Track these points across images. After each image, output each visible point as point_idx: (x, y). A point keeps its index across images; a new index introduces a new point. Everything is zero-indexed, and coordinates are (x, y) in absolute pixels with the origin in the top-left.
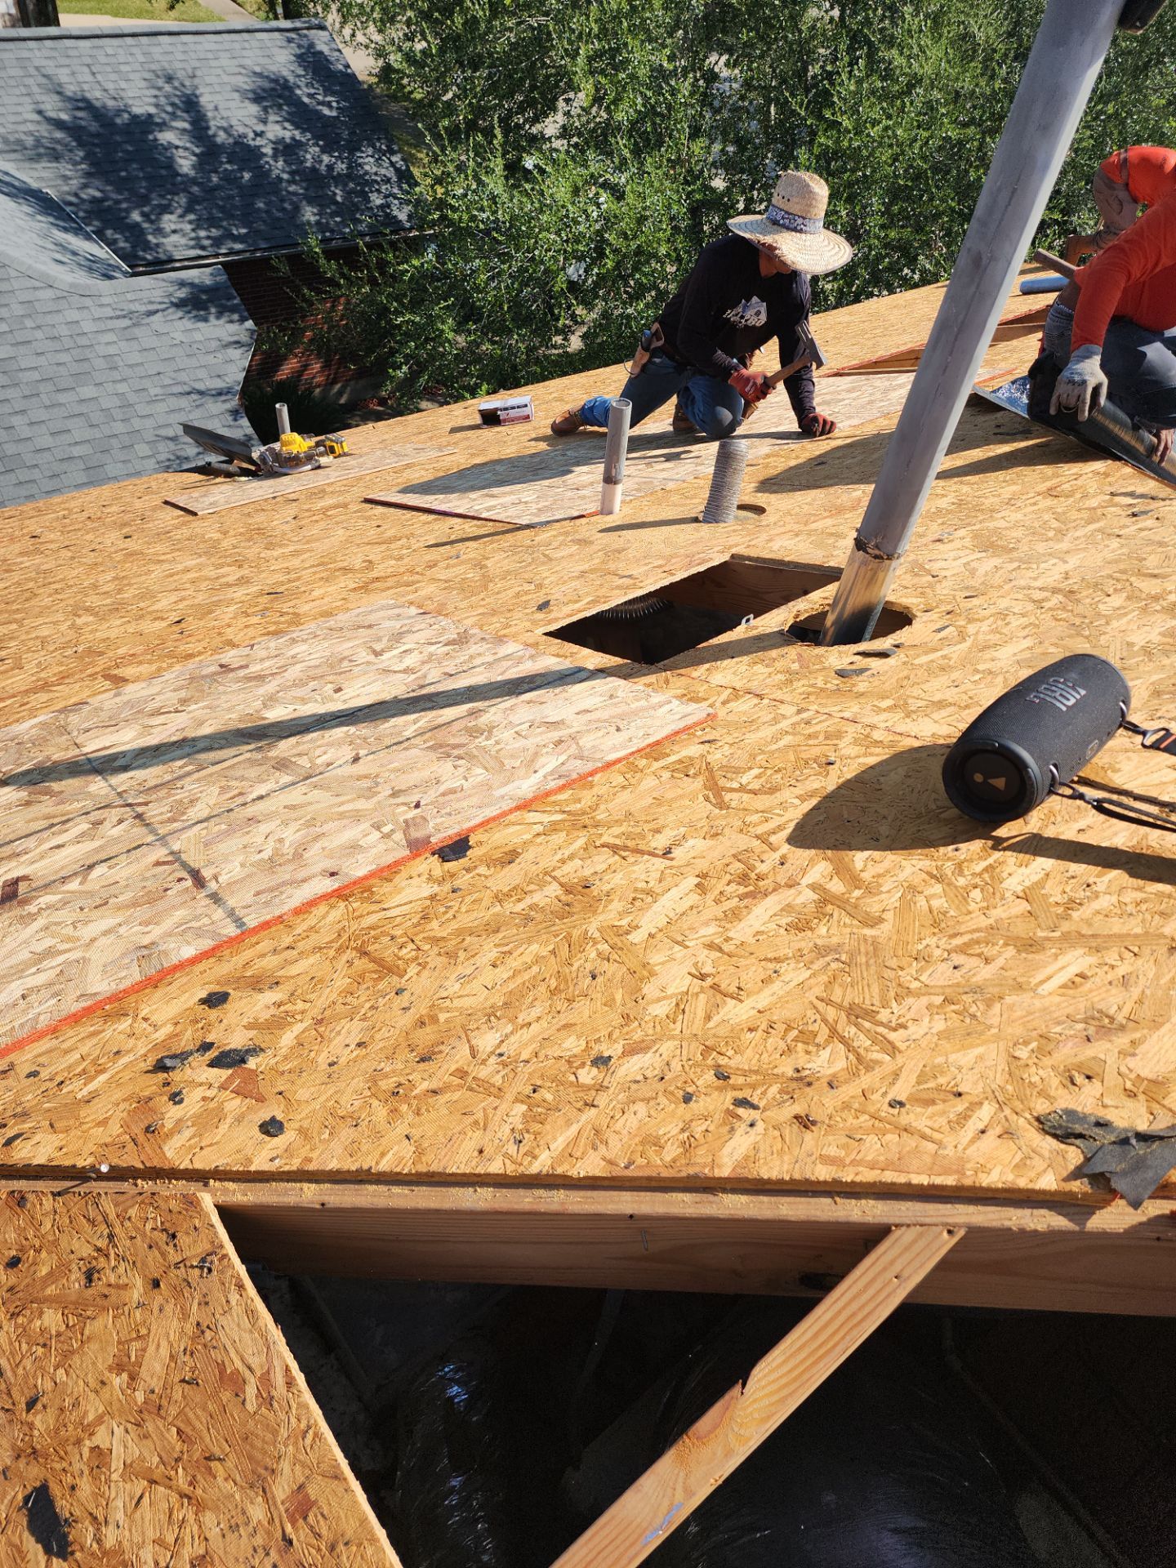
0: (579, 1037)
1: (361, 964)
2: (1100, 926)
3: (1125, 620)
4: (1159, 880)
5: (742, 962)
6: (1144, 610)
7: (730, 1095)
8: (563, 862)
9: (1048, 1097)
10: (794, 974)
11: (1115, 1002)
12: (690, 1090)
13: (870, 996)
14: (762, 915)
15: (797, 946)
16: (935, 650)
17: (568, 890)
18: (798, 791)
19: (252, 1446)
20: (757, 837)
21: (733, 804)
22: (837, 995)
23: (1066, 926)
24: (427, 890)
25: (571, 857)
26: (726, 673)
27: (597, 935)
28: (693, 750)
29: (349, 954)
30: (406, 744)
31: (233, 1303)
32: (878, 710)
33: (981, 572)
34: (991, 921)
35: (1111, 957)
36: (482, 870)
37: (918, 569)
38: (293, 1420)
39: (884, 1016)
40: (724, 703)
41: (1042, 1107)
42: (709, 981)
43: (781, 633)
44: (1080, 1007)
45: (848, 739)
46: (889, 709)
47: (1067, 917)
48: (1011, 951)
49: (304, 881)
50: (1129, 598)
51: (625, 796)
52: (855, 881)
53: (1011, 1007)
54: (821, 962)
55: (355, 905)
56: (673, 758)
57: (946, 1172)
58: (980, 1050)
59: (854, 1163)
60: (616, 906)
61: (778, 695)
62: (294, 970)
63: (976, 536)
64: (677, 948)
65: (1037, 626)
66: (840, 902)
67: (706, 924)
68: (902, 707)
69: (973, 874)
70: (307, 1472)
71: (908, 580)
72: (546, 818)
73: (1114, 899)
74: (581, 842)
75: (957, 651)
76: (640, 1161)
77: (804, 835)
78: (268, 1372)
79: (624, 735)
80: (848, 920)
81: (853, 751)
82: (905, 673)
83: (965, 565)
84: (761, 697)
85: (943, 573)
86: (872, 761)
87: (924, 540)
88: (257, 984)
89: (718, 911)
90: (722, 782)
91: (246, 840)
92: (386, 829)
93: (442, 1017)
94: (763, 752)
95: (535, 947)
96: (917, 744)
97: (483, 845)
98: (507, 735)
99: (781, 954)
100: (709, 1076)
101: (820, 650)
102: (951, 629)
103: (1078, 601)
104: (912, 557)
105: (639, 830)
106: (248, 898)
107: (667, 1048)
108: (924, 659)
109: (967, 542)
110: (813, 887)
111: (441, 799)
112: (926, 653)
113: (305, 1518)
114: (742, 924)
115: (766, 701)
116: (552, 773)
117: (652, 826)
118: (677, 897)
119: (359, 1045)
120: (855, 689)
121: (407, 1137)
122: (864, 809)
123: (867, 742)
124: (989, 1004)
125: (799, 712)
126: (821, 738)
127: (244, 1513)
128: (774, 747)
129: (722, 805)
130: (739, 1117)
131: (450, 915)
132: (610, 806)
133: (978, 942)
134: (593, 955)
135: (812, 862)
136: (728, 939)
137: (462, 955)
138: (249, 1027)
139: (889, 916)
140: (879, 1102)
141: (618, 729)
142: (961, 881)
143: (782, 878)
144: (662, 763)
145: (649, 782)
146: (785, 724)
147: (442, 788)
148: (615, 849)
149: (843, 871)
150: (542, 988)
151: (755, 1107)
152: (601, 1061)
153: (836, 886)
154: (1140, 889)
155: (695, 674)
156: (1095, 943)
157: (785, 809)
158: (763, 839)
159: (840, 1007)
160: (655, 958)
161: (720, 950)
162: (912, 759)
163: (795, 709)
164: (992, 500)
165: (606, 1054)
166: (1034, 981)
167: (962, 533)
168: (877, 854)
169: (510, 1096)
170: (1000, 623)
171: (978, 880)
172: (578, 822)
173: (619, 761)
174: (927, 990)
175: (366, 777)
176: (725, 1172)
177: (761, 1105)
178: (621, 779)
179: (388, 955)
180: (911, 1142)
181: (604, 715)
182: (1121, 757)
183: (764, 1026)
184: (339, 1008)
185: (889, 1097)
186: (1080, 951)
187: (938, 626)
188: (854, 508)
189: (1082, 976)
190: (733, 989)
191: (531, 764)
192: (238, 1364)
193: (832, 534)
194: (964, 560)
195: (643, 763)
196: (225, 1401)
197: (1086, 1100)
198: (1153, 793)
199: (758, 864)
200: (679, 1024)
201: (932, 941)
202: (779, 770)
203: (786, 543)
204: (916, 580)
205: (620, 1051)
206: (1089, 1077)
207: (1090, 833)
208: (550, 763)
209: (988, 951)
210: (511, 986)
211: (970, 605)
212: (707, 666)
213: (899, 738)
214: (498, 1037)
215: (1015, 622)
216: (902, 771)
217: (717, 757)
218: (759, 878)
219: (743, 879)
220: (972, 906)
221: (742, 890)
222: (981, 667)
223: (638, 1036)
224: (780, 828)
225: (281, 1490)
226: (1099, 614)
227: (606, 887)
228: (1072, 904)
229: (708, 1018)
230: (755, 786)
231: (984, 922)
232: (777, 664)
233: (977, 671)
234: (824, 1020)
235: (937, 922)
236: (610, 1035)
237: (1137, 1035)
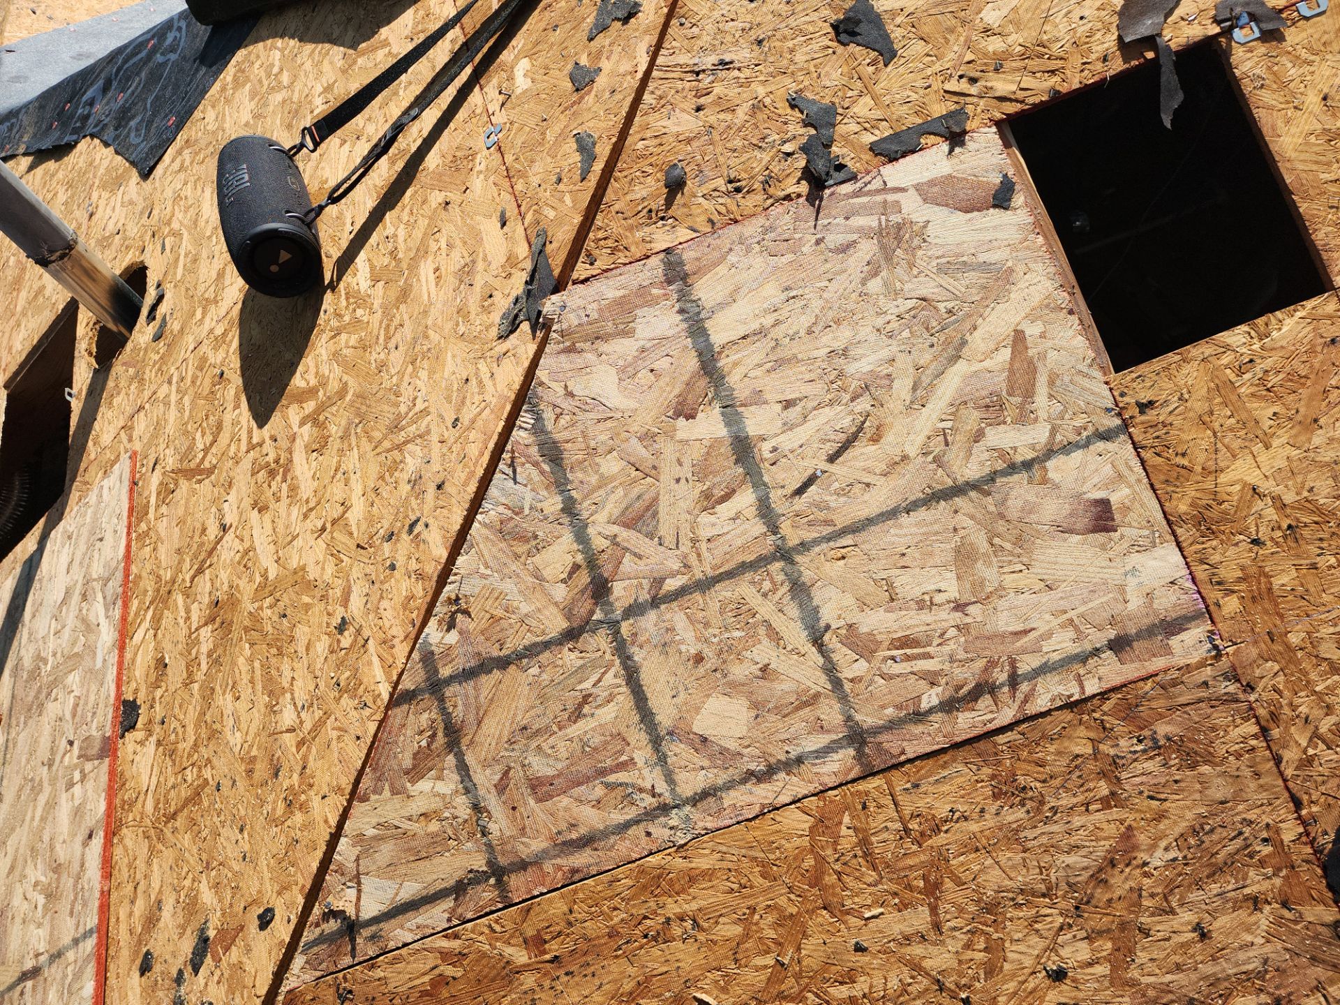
0: (319, 640)
1: (180, 822)
2: (413, 244)
3: (228, 118)
4: (404, 193)
5: (327, 496)
6: (227, 101)
7: (404, 536)
8: (188, 618)
9: (490, 326)
10: (352, 461)
11: (457, 258)
12: (388, 563)
13: (388, 413)
14: (303, 467)
15: (335, 451)
16: (177, 260)
17: (211, 620)
18: (230, 407)
19: (486, 977)
20: (248, 452)
21: (214, 462)
22: (377, 435)
23: (404, 265)
24: (151, 747)
25: (188, 611)
26: (106, 428)
27: (256, 605)
28: (155, 480)
29: (168, 832)
30: (10, 744)
31: (382, 974)
32: (201, 321)
33: (134, 197)
34: (380, 311)
35: (433, 246)
36: (159, 693)
37: (105, 242)
38: (480, 938)
39: (403, 409)
40: (130, 440)
41: (494, 332)
42: (328, 525)
43: (96, 371)
44: (451, 281)
45: (210, 354)
46: (204, 314)
47: (400, 261)
48: (403, 307)
49: (82, 865)
50: (213, 107)
51: (162, 549)
52: (312, 392)
53: (435, 325)
54: (353, 438)
55: (130, 818)
56: (153, 500)
57: (503, 407)
58: (449, 354)
59: (475, 465)
60: (242, 583)
61: (147, 394)
62: (156, 885)
63: (103, 187)
64: (295, 543)
65: (199, 179)
66: (321, 409)
67: (289, 515)
68: (207, 303)
69: (347, 308)
70: (517, 934)
71: (110, 254)
72: (146, 624)
73: (402, 226)
74: (180, 599)
75: (186, 244)
76: (414, 615)
77: (261, 416)
78: (441, 953)
79: (109, 537)
80: (334, 408)
81: (221, 354)
82: (183, 289)
83: (123, 205)
84: (141, 408)
85: (120, 225)
86: (236, 343)
87: (84, 227)
88: (151, 921)
89: (285, 501)
90: (193, 465)
91: (18, 920)
92: (77, 776)
93: (254, 752)
94: (186, 424)
95: (241, 660)
96: (239, 305)
97: (136, 688)
98: (52, 644)
99: (334, 465)
100: (387, 547)
101: (129, 346)
102: (167, 241)
103: (196, 141)
104: (92, 242)
105: (195, 546)
106: (70, 923)
107: (356, 573)
108: (180, 271)
109: (105, 195)
110: (302, 424)
111: (77, 719)
112: (176, 267)
113: (546, 942)
114: (302, 487)
115: (147, 406)
116: (107, 610)
117: (197, 533)
118: (260, 531)
119: (241, 830)
120: (175, 332)
121: (323, 798)
122: (268, 365)
123: (220, 341)
124: (426, 337)
125: (170, 382)
126: (199, 374)
127: (526, 993)
128: (187, 413)
129: (210, 472)
130: (418, 534)
131: (180, 730)
132: (164, 564)
133: (388, 326)
134: (269, 612)
135: (285, 418)
136: (307, 501)
137: (217, 726)
138: (181, 935)
139: (345, 378)
140: (451, 435)
141: (101, 540)
142: (347, 318)
143: (284, 443)
144: (152, 510)
145: (162, 526)
146: (174, 398)
147: (68, 716)
148: (200, 571)
149: (301, 397)
150: (273, 661)
151: (418, 520)
152: (341, 628)
153: (310, 406)
154: (404, 207)
155: (93, 456)
156: (421, 252)
157: (239, 422)
158: (251, 447)
159: (385, 437)
160: (294, 564)
161: (311, 510)
162: (248, 314)
163: (166, 385)
164: (81, 160)
165: (339, 621)
166: (426, 302)
167: (95, 195)
168: (300, 368)
169: (333, 706)
170: (182, 203)
171: (351, 307)
172: (163, 598)
173: (128, 547)
174: (401, 374)
175: (20, 790)
176: (445, 554)
177: (418, 514)
178: (148, 549)
179: (185, 792)
180: (479, 423)
181: (83, 547)
182: (319, 173)
183: (373, 495)
184: (204, 846)
185: (450, 426)
186: (422, 264)
187: (159, 249)
188: (24, 269)
189: (437, 270)
190: (341, 509)
191: (89, 627)
192: (426, 979)
193: (36, 296)
194: (119, 204)
195: (143, 526)
196: (447, 995)
197: (503, 304)
198: (352, 168)
199: (267, 459)
200: (345, 558)
201: (374, 355)
202: (207, 416)
203: (21, 337)
204: (113, 248)
205: (343, 609)
206: (491, 296)
207: (356, 219)
208: (97, 610)
209: (396, 322)
210: (259, 687)
211: (156, 217)
212: (90, 443)
213: (229, 317)
214: (290, 707)
215: (188, 191)
216: (254, 325)
217: (171, 462)
218: (277, 461)
219: (272, 474)
220: (365, 319)
221: (279, 478)
222: (208, 234)
223: (338, 592)
224: (250, 432)
225: (521, 957)
226: (214, 132)
227: (225, 587)
228: (393, 254)
229: (351, 534)
230: (209, 439)
231: (378, 315)
232: (121, 385)
233: (209, 238)
234: (388, 451)
235: (363, 347)
236: (329, 614)
237: (481, 255)
